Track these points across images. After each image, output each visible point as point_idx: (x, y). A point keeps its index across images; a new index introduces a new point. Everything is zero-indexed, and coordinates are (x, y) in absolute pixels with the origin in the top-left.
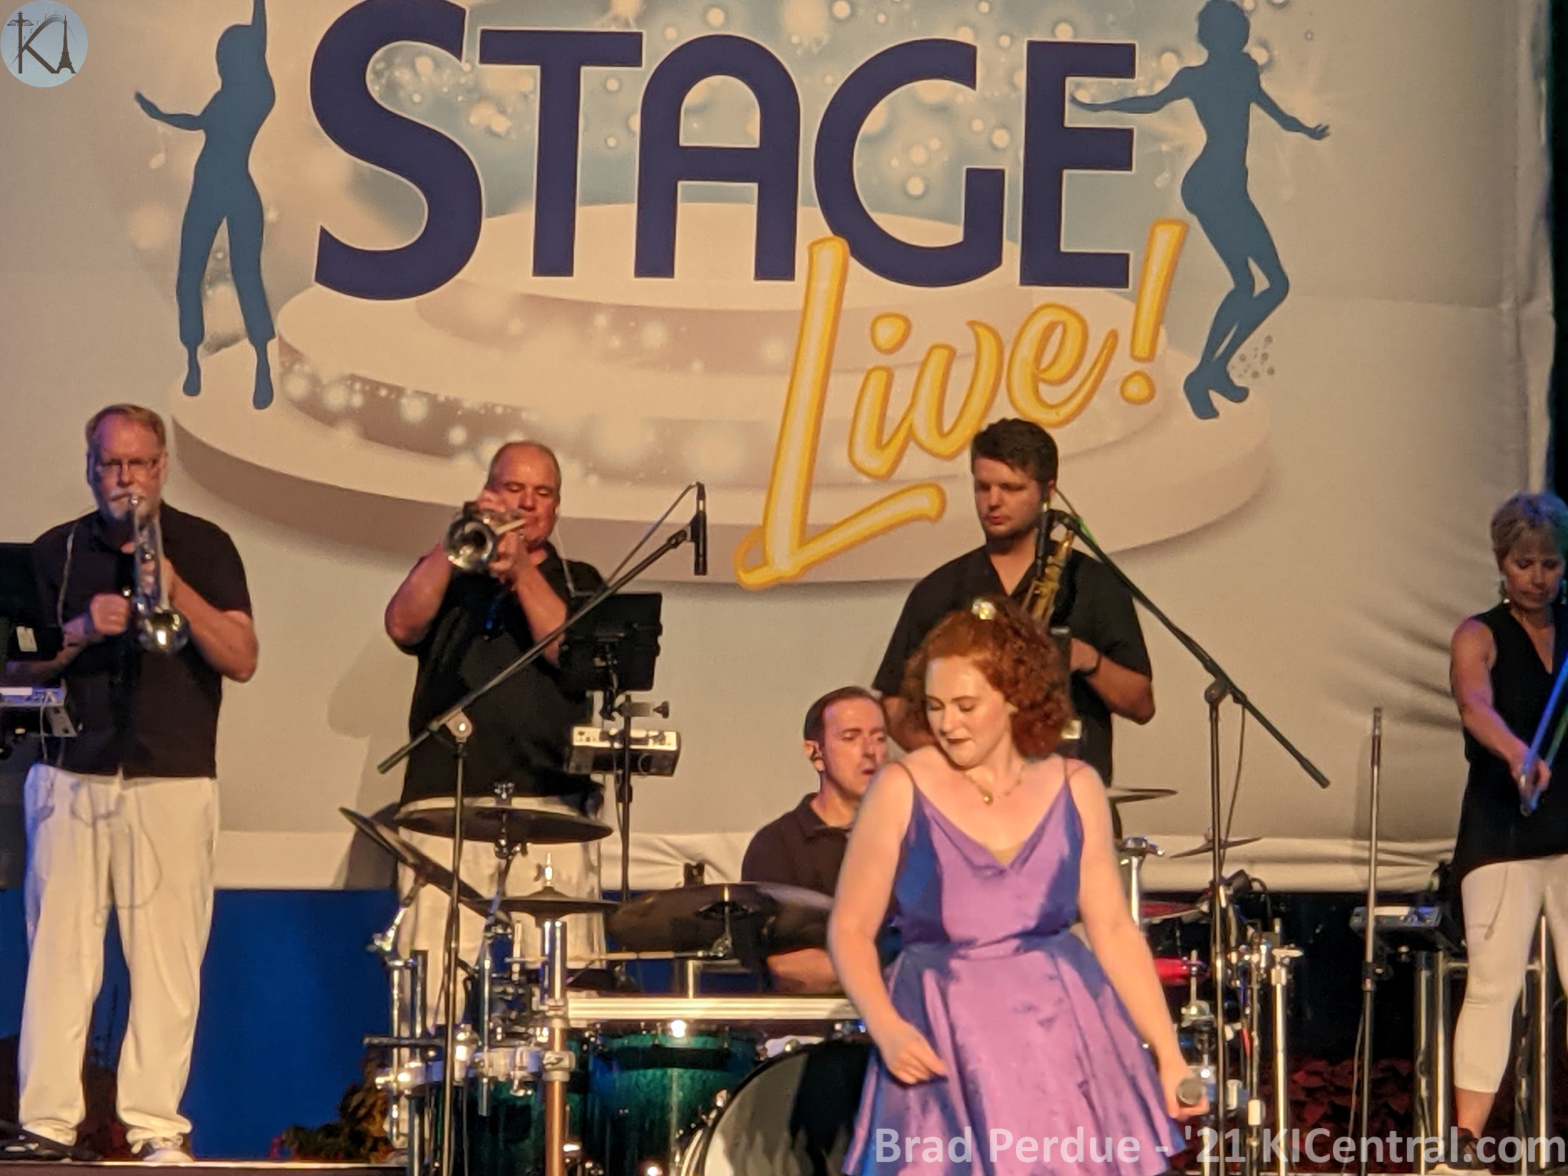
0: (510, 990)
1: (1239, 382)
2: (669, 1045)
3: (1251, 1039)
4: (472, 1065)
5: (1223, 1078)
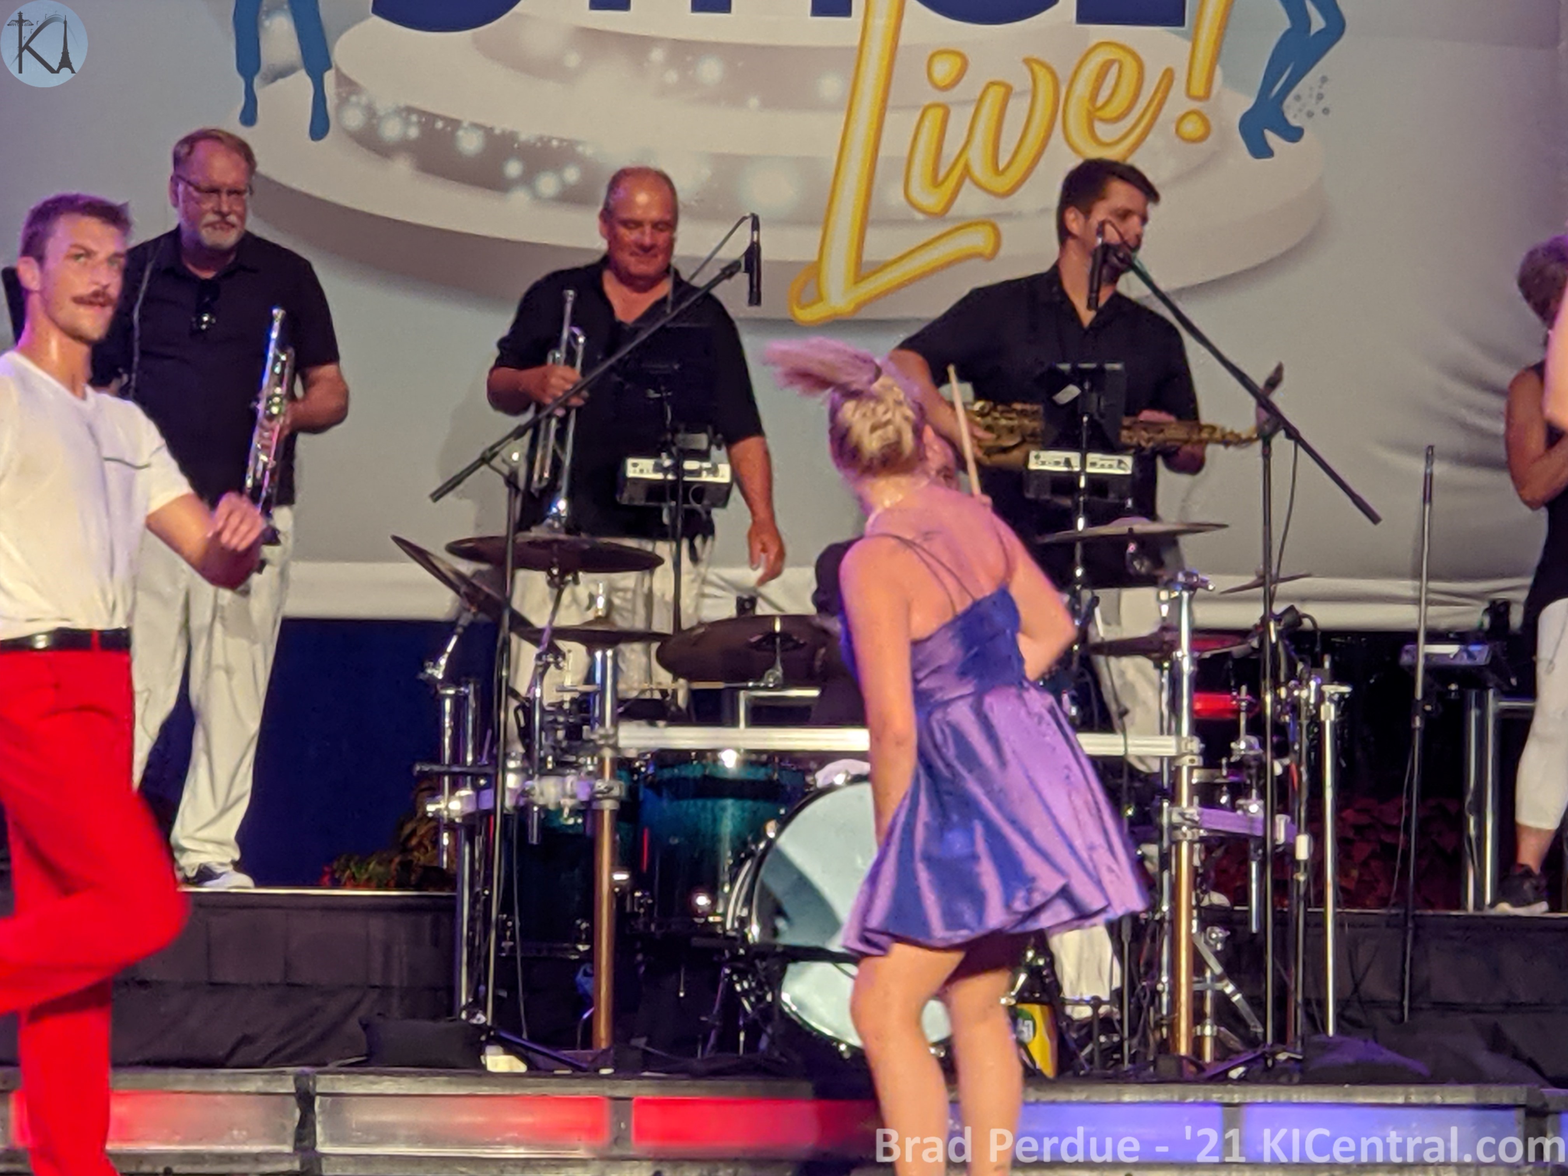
0: (562, 719)
1: (1294, 122)
2: (720, 774)
3: (1300, 774)
4: (523, 793)
5: (1271, 813)
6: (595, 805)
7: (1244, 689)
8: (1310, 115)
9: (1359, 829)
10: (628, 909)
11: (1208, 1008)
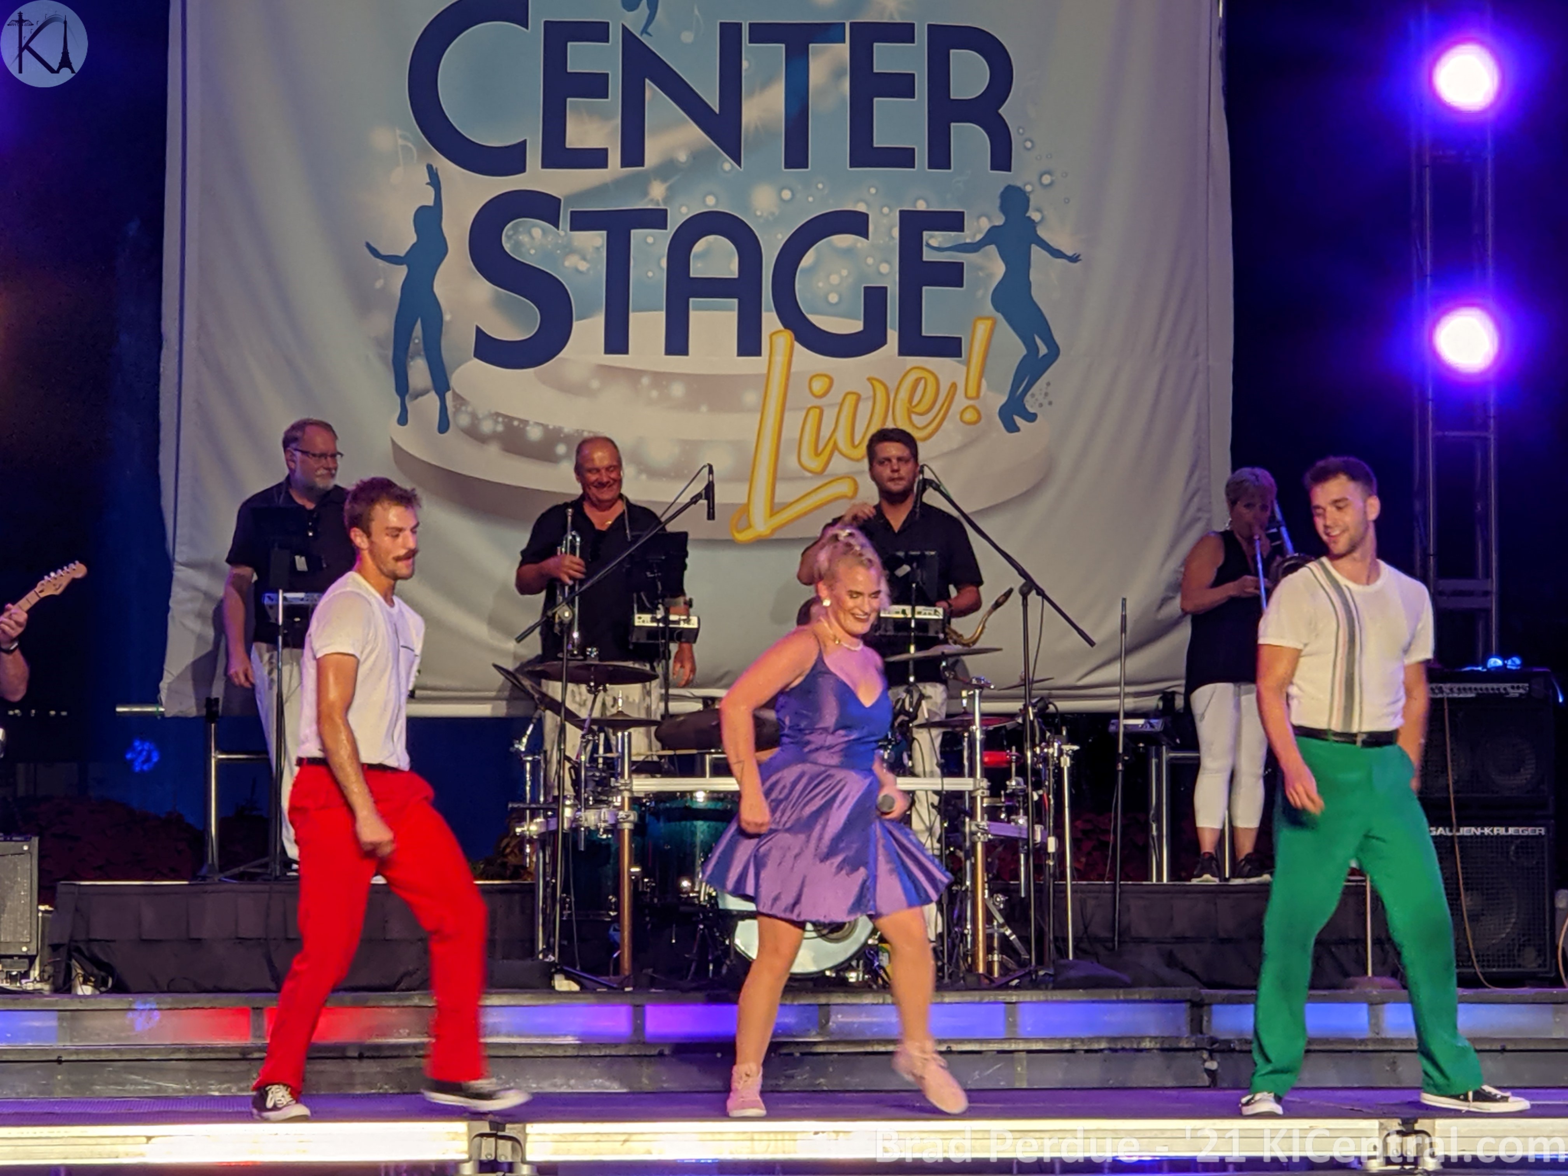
0: (598, 774)
1: (1031, 410)
2: (695, 806)
3: (1049, 800)
4: (575, 820)
5: (1032, 823)
6: (619, 827)
7: (1014, 748)
8: (1041, 405)
9: (1085, 832)
10: (640, 889)
11: (996, 944)
